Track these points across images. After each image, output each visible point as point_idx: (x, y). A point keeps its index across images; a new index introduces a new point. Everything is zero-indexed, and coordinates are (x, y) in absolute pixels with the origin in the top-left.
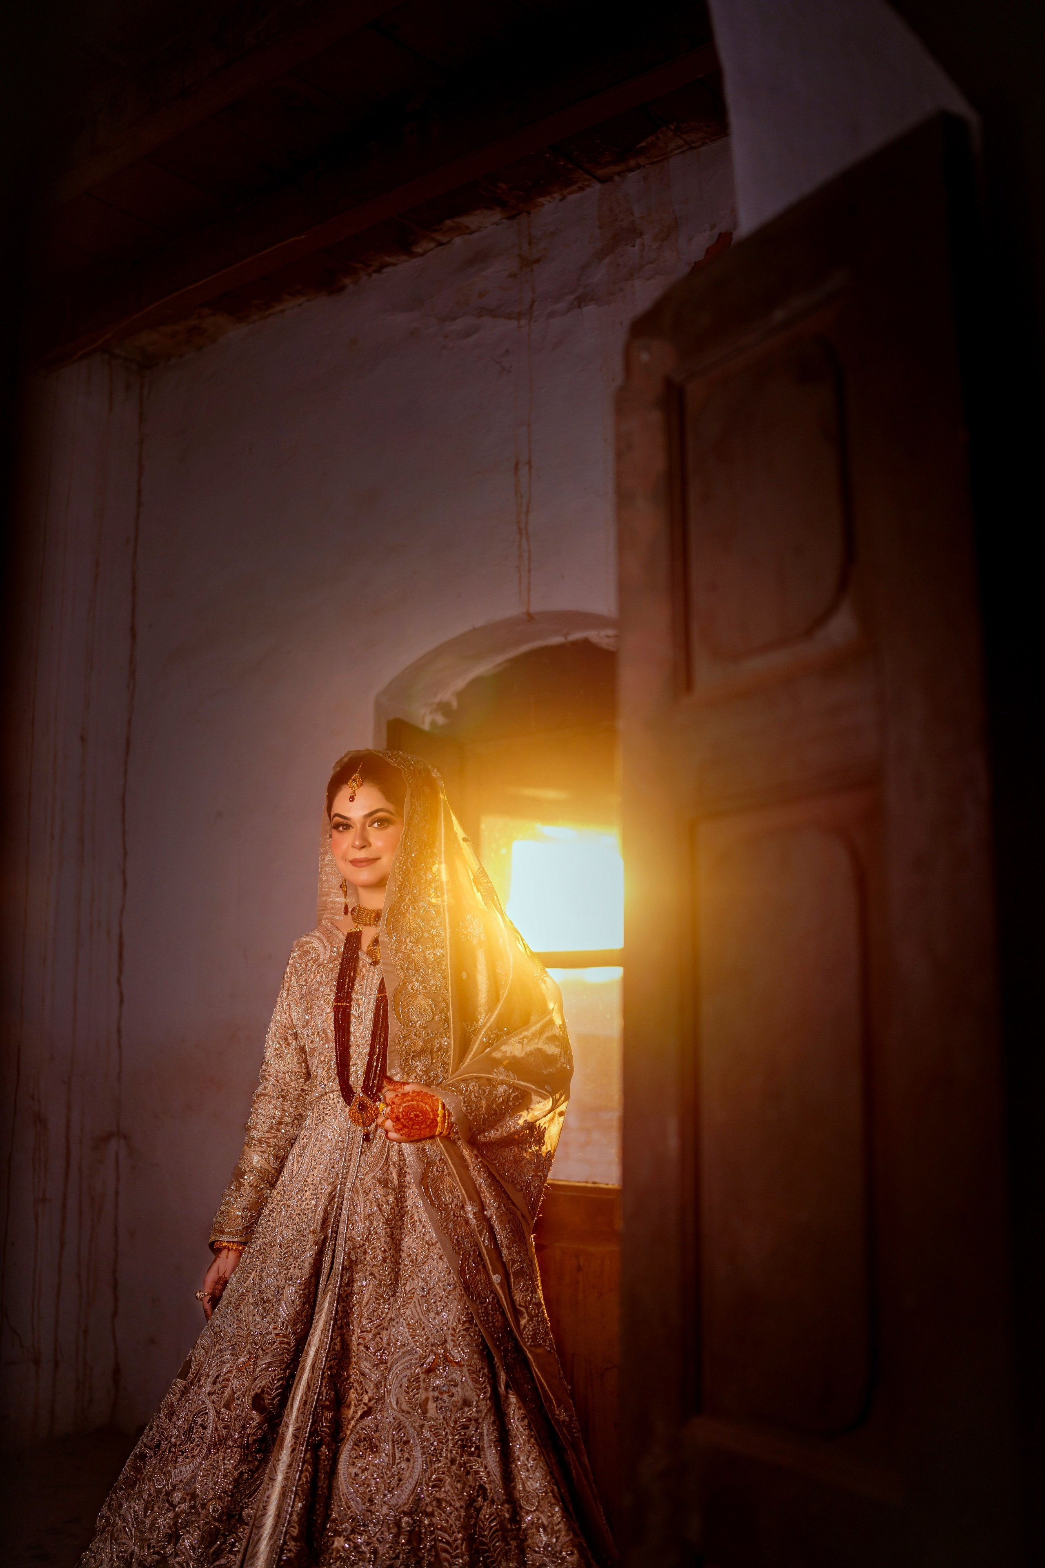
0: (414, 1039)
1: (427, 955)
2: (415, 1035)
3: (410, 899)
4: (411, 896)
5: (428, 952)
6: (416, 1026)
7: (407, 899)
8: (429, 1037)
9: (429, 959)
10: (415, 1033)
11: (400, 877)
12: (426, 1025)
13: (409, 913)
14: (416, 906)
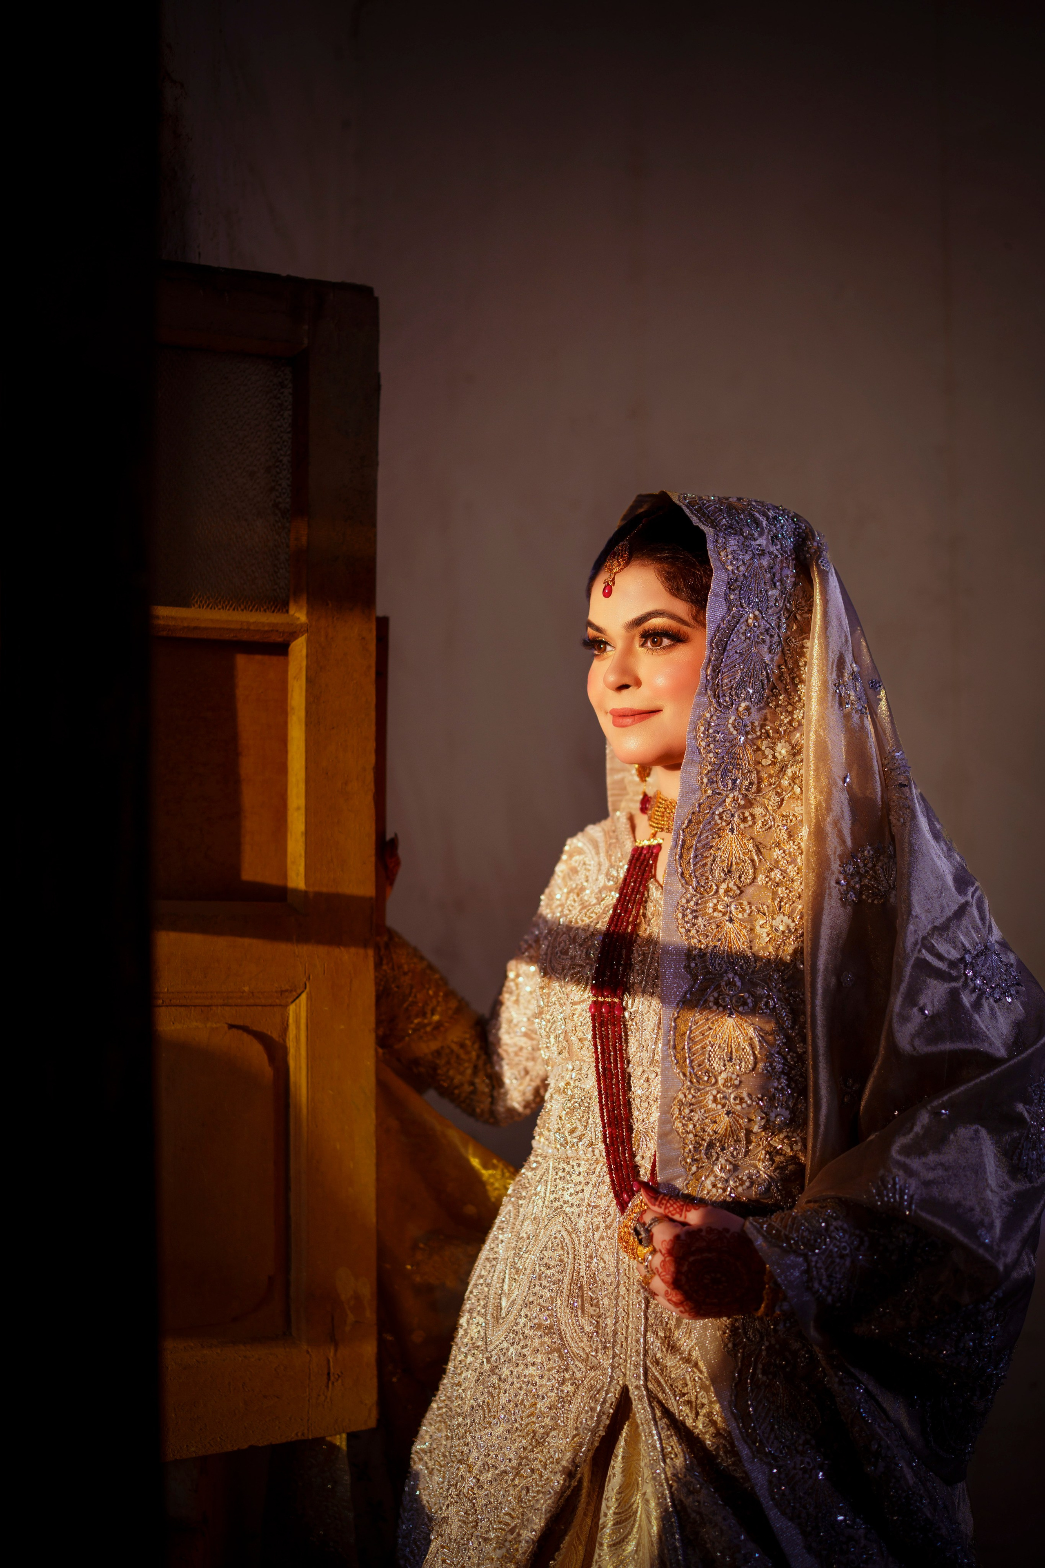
0: (714, 1110)
1: (758, 928)
2: (715, 1100)
3: (734, 800)
4: (736, 793)
5: (762, 922)
6: (716, 1082)
7: (728, 800)
8: (744, 1105)
9: (760, 937)
10: (715, 1097)
11: (711, 755)
12: (737, 1082)
13: (732, 830)
14: (747, 814)
